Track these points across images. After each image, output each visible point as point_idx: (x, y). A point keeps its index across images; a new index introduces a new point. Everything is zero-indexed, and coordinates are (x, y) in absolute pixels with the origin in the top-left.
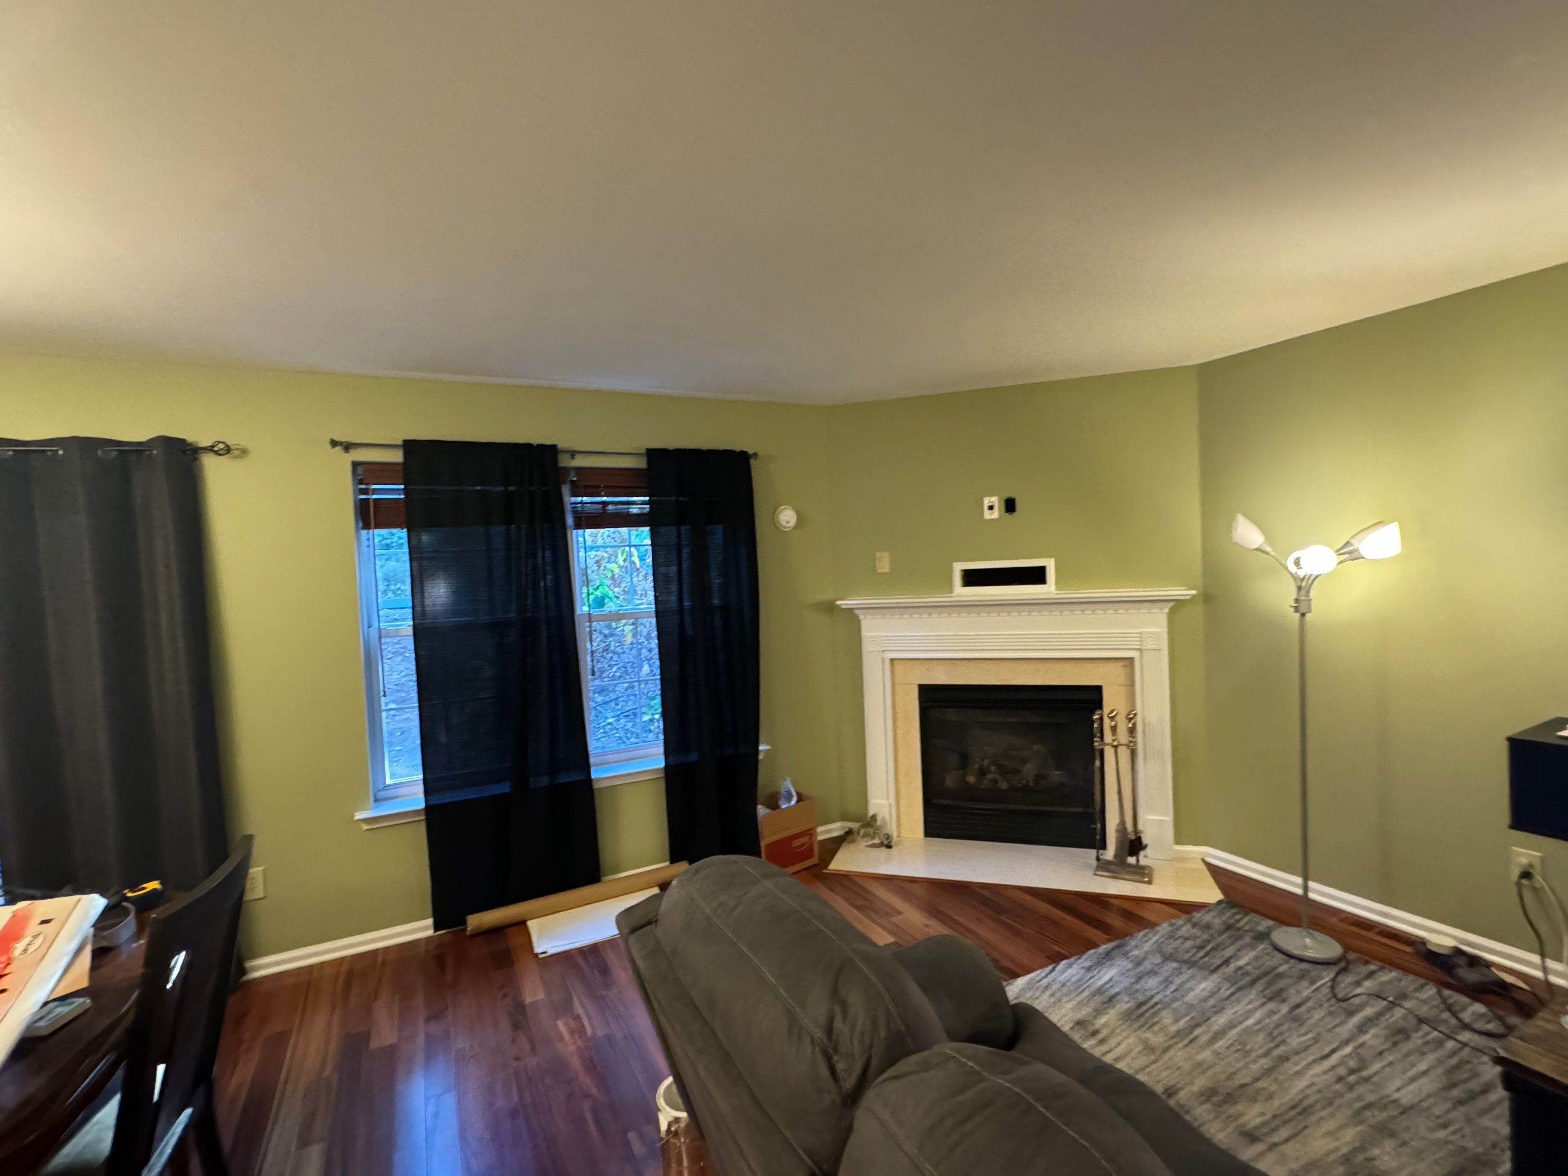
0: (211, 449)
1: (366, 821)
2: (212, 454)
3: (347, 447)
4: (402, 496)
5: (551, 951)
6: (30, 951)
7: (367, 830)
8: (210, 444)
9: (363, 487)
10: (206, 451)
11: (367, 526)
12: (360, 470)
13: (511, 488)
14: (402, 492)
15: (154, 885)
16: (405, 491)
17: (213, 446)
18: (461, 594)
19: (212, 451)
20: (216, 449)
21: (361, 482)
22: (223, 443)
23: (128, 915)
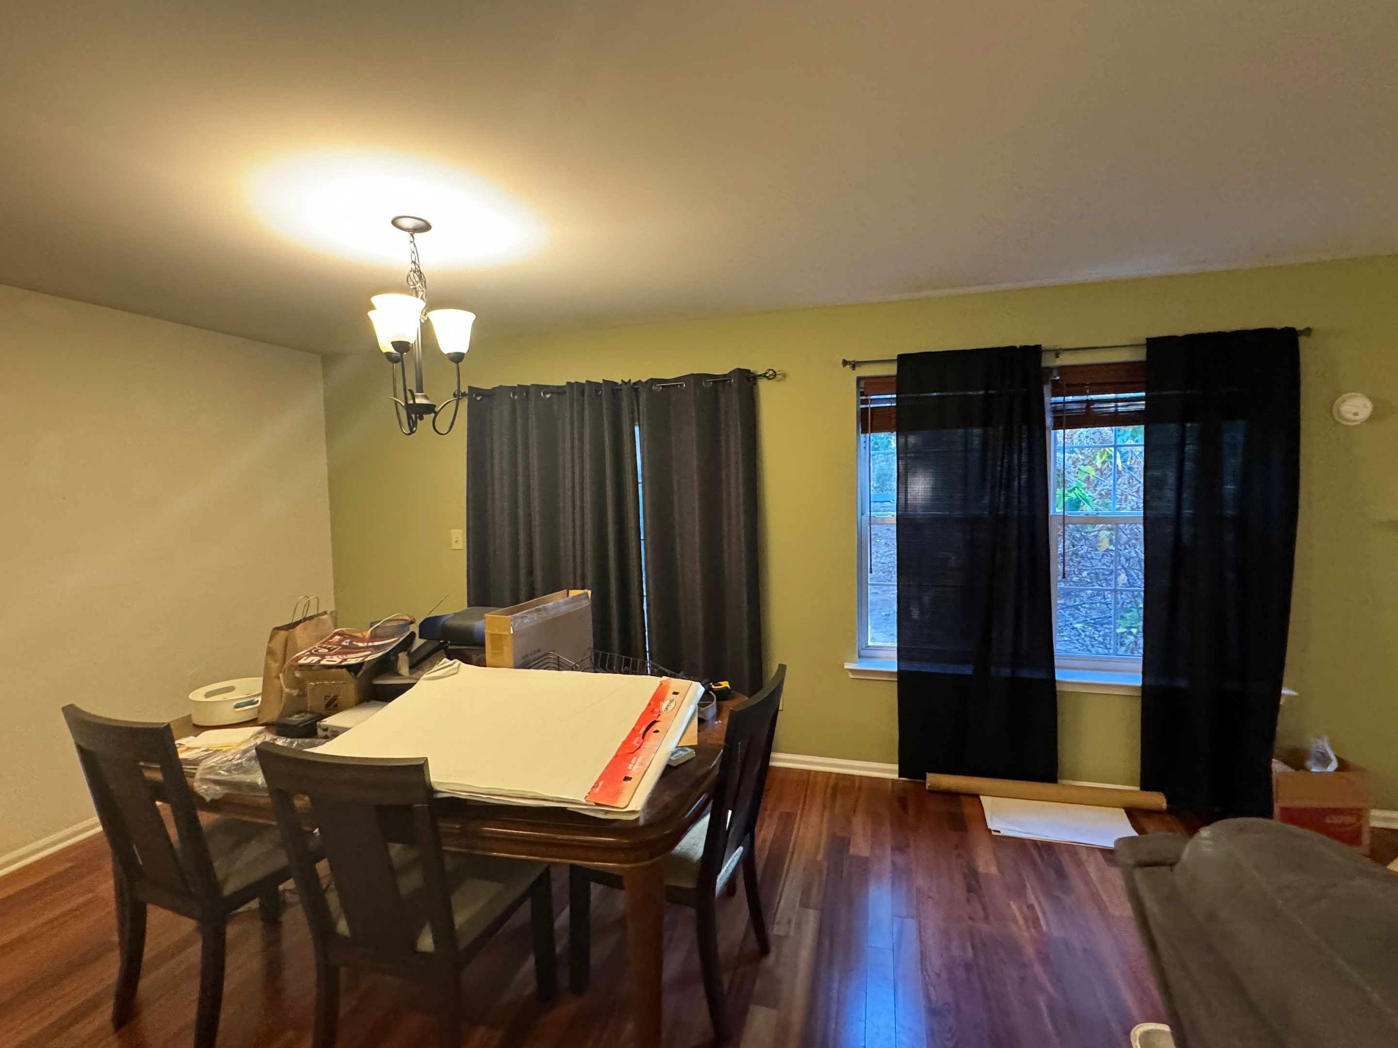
0: (764, 375)
1: (853, 671)
2: (765, 379)
3: (854, 365)
4: (895, 404)
5: (1004, 833)
6: (669, 710)
7: (852, 678)
8: (764, 372)
9: (864, 398)
10: (762, 377)
11: (865, 431)
12: (862, 384)
13: (991, 392)
14: (895, 401)
15: (725, 684)
16: (897, 400)
17: (766, 373)
18: (940, 491)
19: (765, 376)
20: (767, 375)
21: (862, 394)
22: (772, 370)
23: (713, 701)
